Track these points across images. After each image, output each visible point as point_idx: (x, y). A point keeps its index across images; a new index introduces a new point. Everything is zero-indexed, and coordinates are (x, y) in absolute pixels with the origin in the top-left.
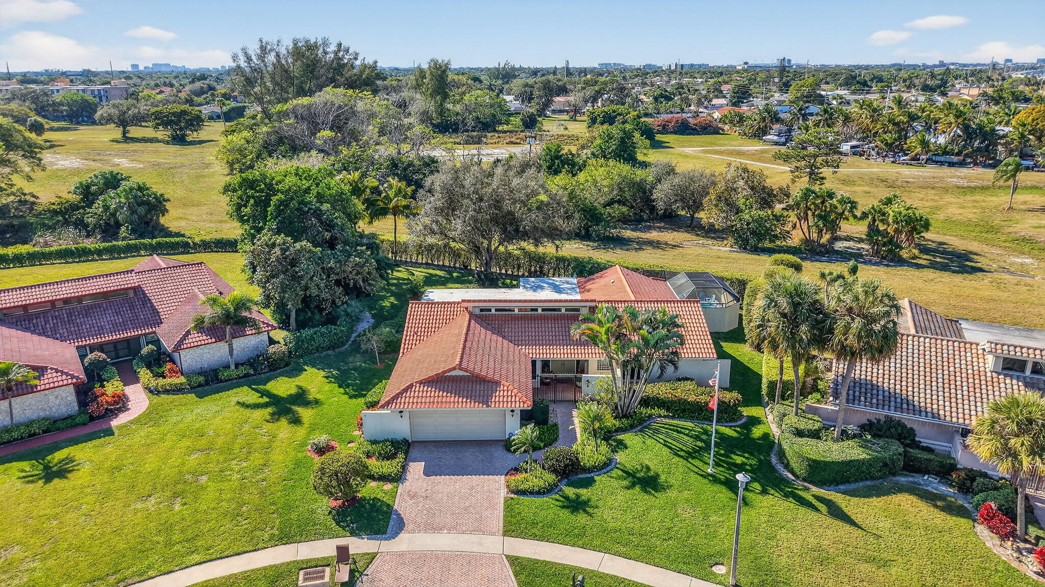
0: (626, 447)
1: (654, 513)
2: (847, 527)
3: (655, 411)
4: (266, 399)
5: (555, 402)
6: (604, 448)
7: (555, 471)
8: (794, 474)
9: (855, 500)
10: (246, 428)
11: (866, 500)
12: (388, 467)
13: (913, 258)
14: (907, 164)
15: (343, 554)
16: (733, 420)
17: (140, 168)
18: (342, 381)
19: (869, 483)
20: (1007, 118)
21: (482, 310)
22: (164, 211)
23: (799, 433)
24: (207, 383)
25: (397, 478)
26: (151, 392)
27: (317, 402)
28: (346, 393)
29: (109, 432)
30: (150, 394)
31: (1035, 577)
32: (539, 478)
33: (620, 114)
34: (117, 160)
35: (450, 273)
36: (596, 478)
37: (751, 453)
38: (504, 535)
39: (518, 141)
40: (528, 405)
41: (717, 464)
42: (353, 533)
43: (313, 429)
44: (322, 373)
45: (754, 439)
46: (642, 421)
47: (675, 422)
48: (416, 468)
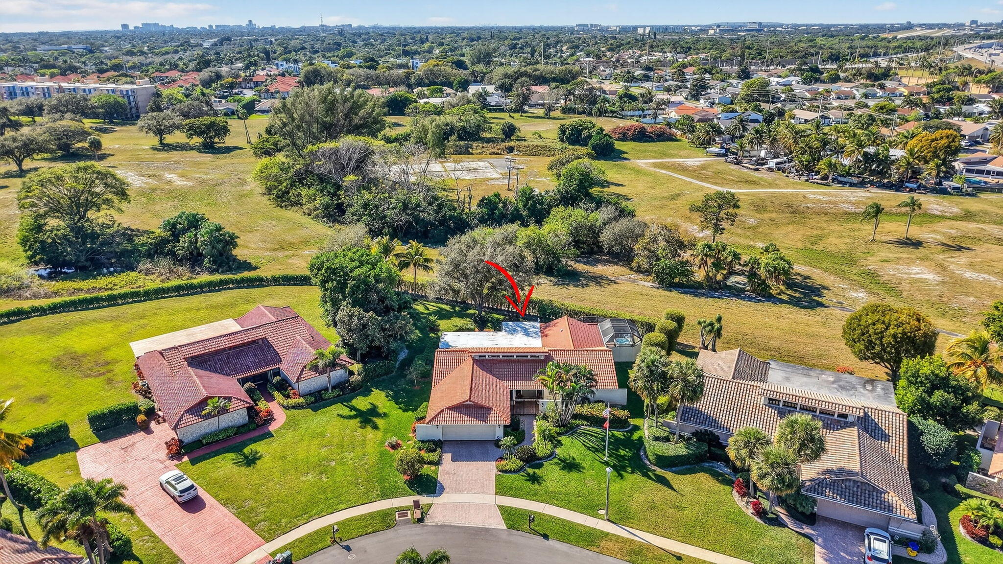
0: (562, 445)
1: (573, 483)
2: (670, 491)
3: (580, 422)
4: (353, 413)
5: (523, 415)
6: (549, 446)
7: (521, 459)
8: (650, 462)
9: (677, 476)
10: (348, 431)
11: (683, 476)
12: (432, 457)
13: (779, 294)
14: (817, 183)
15: (417, 505)
16: (623, 428)
17: (191, 187)
18: (396, 399)
19: (689, 466)
20: (905, 140)
21: (480, 356)
22: (235, 245)
23: (656, 439)
24: (316, 401)
25: (437, 463)
26: (284, 407)
27: (385, 414)
28: (400, 408)
29: (270, 435)
30: (284, 409)
31: (751, 515)
32: (513, 463)
33: (585, 128)
34: (168, 176)
35: (453, 307)
36: (544, 463)
37: (630, 449)
38: (496, 494)
39: (499, 151)
40: (508, 423)
41: (610, 456)
42: (419, 494)
43: (386, 431)
44: (384, 394)
45: (633, 440)
46: (572, 428)
47: (591, 428)
48: (447, 457)
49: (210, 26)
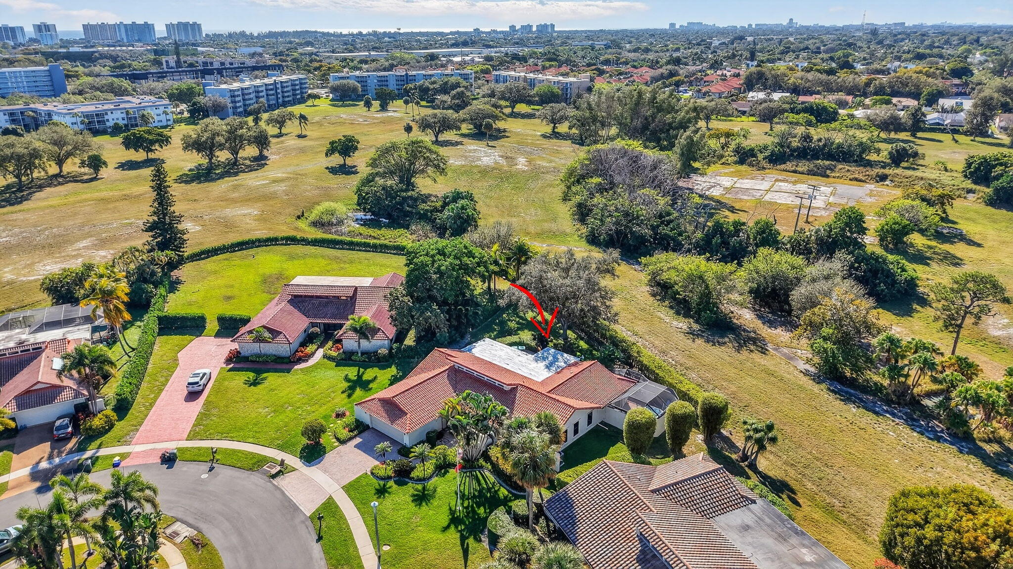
0: (444, 476)
3: (487, 465)
15: (282, 463)
21: (459, 367)
25: (343, 442)
26: (324, 355)
29: (289, 371)
30: (322, 357)
32: (385, 470)
36: (409, 484)
38: (343, 487)
41: (466, 508)
42: (301, 458)
43: (350, 401)
46: (473, 467)
47: (489, 475)
48: (356, 441)
49: (750, 25)
